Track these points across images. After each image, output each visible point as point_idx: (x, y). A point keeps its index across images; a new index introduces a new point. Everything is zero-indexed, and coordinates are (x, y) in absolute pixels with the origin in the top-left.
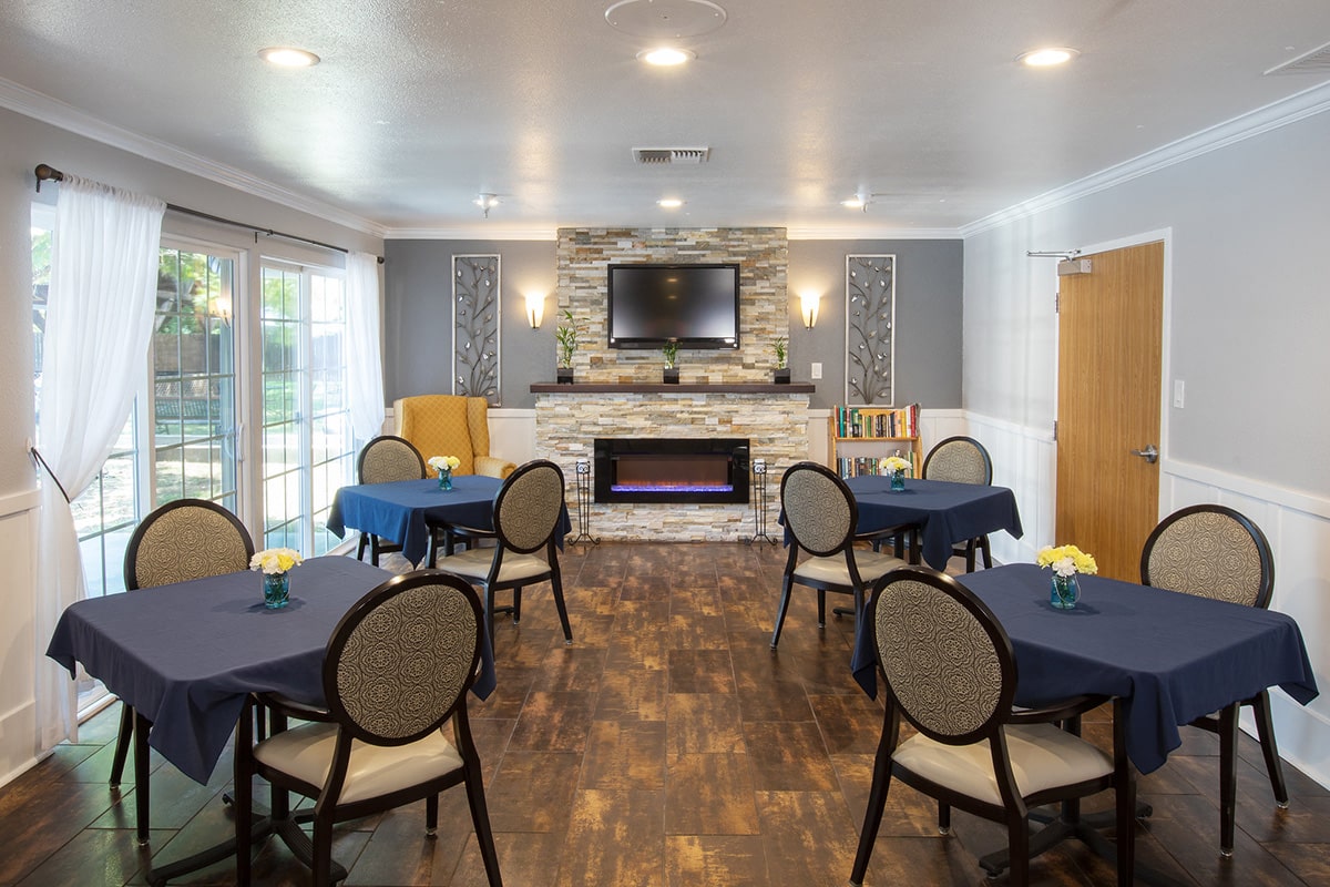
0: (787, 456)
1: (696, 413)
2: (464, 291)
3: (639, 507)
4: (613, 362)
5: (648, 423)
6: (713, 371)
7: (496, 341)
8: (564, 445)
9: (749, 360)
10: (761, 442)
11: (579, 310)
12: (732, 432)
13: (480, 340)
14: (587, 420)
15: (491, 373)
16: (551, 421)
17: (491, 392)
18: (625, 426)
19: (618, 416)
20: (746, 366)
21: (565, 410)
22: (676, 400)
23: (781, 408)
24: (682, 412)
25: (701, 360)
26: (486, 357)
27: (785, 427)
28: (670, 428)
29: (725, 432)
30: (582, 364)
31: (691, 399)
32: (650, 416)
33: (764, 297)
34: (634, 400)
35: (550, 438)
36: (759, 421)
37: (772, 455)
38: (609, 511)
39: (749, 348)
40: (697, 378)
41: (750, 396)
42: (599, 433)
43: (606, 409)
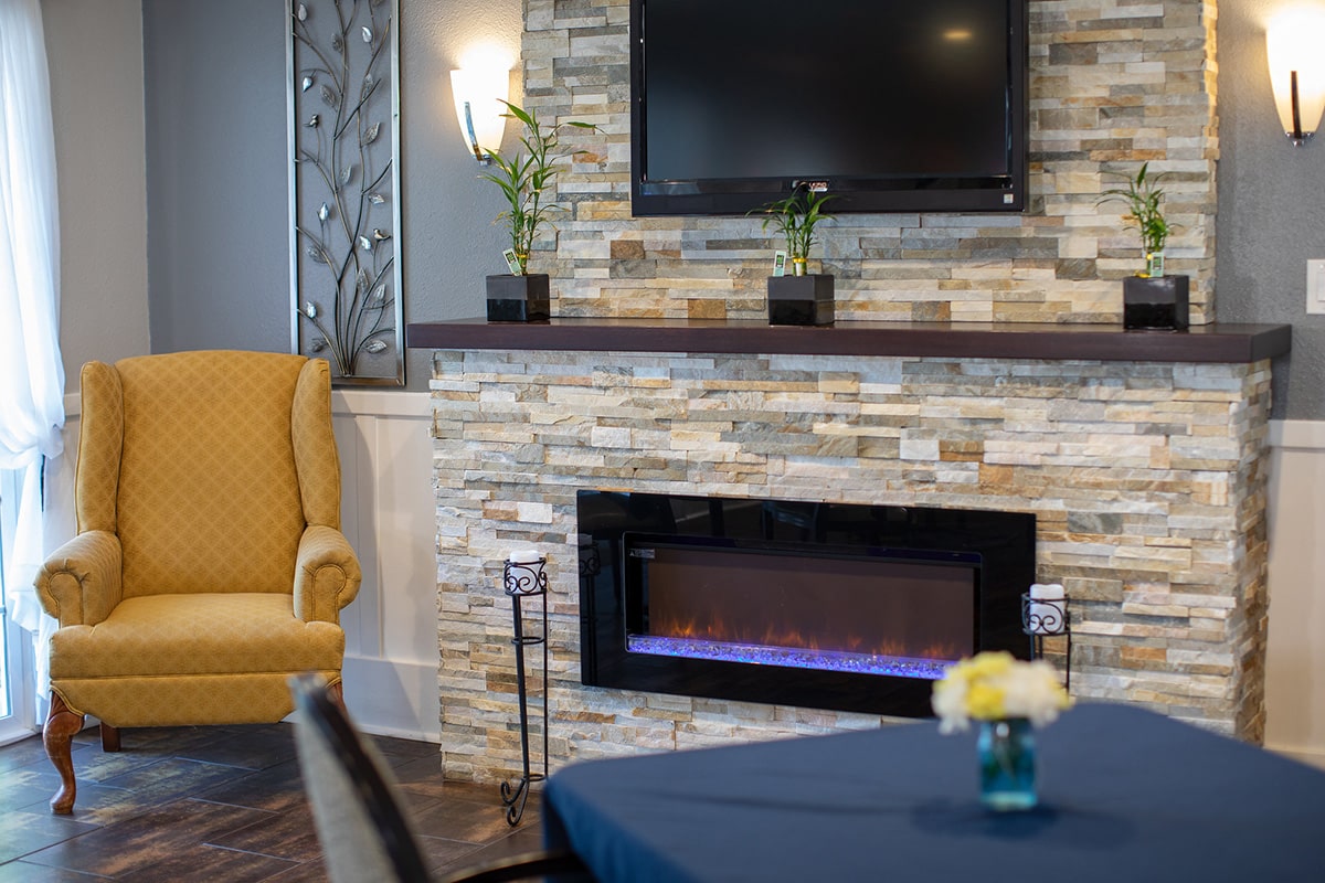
0: (1162, 578)
1: (870, 420)
2: (317, 63)
3: (708, 709)
4: (670, 255)
5: (731, 450)
6: (965, 285)
7: (388, 198)
8: (504, 506)
9: (1078, 248)
10: (1077, 527)
11: (580, 100)
12: (983, 488)
13: (353, 195)
14: (562, 432)
15: (379, 292)
16: (471, 432)
17: (379, 345)
18: (662, 455)
19: (645, 424)
20: (1067, 270)
21: (500, 400)
22: (811, 377)
23: (1142, 414)
24: (830, 417)
25: (926, 250)
26: (366, 244)
27: (1157, 477)
28: (796, 466)
29: (963, 489)
30: (588, 263)
31: (857, 377)
32: (735, 427)
33: (1126, 34)
34: (691, 375)
35: (469, 483)
36: (1070, 454)
37: (1112, 572)
38: (625, 712)
39: (1077, 209)
40: (916, 306)
41: (1041, 369)
42: (596, 474)
43: (611, 401)
